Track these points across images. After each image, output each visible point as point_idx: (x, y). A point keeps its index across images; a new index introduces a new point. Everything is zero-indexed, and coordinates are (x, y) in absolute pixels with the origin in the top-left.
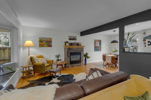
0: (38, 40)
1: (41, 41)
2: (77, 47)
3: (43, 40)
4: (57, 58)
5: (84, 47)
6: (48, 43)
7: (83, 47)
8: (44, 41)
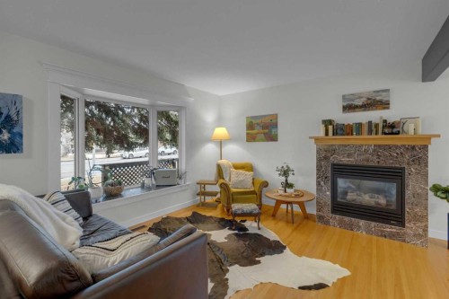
0: (244, 124)
1: (250, 126)
2: (373, 143)
3: (254, 121)
4: (283, 179)
5: (433, 140)
6: (266, 131)
7: (429, 138)
8: (258, 124)
